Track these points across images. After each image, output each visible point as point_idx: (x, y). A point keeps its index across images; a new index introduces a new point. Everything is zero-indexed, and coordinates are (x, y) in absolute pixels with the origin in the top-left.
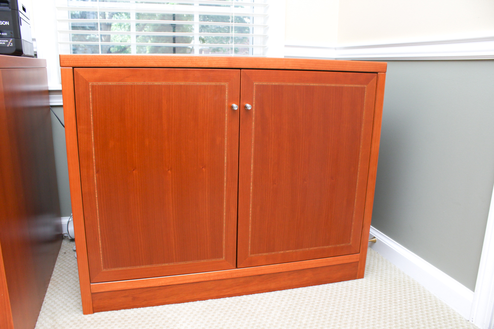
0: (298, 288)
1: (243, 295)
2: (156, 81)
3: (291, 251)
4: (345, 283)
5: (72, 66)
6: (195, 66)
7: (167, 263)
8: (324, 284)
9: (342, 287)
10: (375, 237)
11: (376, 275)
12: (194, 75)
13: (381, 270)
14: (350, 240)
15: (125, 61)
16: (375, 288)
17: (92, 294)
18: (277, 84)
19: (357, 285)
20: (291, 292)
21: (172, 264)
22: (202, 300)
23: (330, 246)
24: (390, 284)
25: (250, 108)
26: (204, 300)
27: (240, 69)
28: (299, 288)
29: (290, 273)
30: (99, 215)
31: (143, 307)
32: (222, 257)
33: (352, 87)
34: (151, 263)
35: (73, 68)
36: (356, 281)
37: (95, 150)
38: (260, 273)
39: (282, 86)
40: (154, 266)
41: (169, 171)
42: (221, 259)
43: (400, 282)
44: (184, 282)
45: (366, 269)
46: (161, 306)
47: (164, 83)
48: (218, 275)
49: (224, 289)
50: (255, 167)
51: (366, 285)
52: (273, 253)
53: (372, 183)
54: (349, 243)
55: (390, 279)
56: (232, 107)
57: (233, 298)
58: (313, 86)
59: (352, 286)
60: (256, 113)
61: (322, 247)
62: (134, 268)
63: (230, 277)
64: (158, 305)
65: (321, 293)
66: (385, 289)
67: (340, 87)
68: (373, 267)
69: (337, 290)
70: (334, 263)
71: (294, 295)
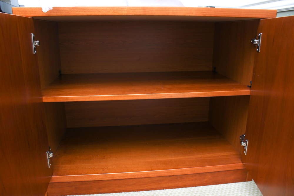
0: (199, 186)
1: (157, 190)
4: (237, 184)
8: (220, 184)
9: (234, 188)
19: (246, 187)
20: (194, 190)
22: (126, 192)
26: (128, 192)
28: (200, 187)
29: (194, 175)
31: (83, 195)
36: (245, 183)
38: (170, 174)
44: (112, 179)
46: (96, 195)
48: (137, 175)
49: (143, 185)
57: (150, 191)
59: (242, 187)
63: (147, 176)
65: (217, 192)
69: (230, 190)
71: (195, 192)
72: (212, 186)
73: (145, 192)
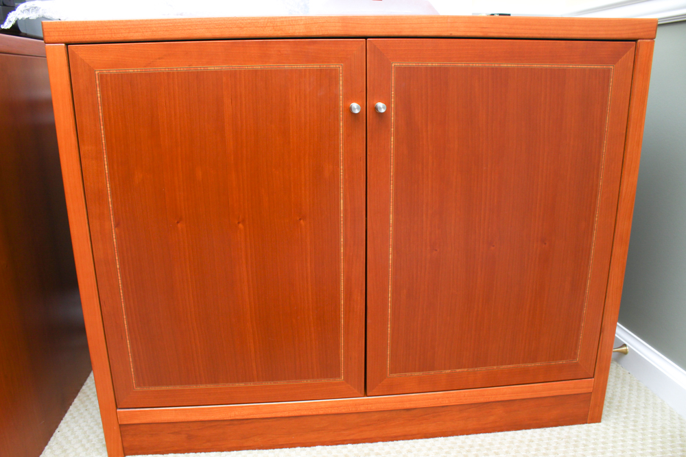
0: (477, 433)
1: (377, 442)
2: (210, 63)
3: (466, 370)
4: (565, 430)
5: (63, 41)
6: (279, 34)
7: (242, 382)
8: (526, 429)
9: (558, 438)
10: (625, 345)
11: (625, 418)
12: (279, 51)
13: (636, 408)
14: (575, 354)
15: (155, 29)
16: (622, 446)
17: (120, 425)
18: (435, 64)
19: (588, 435)
20: (463, 442)
21: (250, 384)
22: (306, 447)
23: (538, 364)
24: (652, 438)
25: (383, 111)
26: (309, 446)
27: (366, 38)
28: (479, 435)
29: (463, 407)
30: (125, 298)
31: (205, 452)
32: (339, 376)
33: (584, 70)
34: (216, 382)
35: (67, 44)
36: (585, 426)
37: (111, 187)
38: (408, 406)
39: (446, 69)
40: (221, 386)
41: (241, 226)
42: (338, 380)
43: (672, 436)
44: (273, 415)
45: (606, 403)
46: (235, 452)
47: (225, 67)
48: (331, 407)
49: (344, 430)
50: (396, 220)
51: (604, 438)
52: (432, 373)
53: (620, 251)
54: (574, 358)
55: (653, 428)
56: (350, 109)
57: (360, 445)
58: (507, 69)
59: (578, 436)
60: (396, 120)
61: (522, 365)
62: (187, 387)
63: (354, 410)
64: (230, 450)
65: (518, 447)
66: (642, 449)
67: (559, 70)
68: (620, 402)
69: (547, 444)
70: (544, 394)
71: (467, 448)
72: (506, 432)
73: (350, 446)
